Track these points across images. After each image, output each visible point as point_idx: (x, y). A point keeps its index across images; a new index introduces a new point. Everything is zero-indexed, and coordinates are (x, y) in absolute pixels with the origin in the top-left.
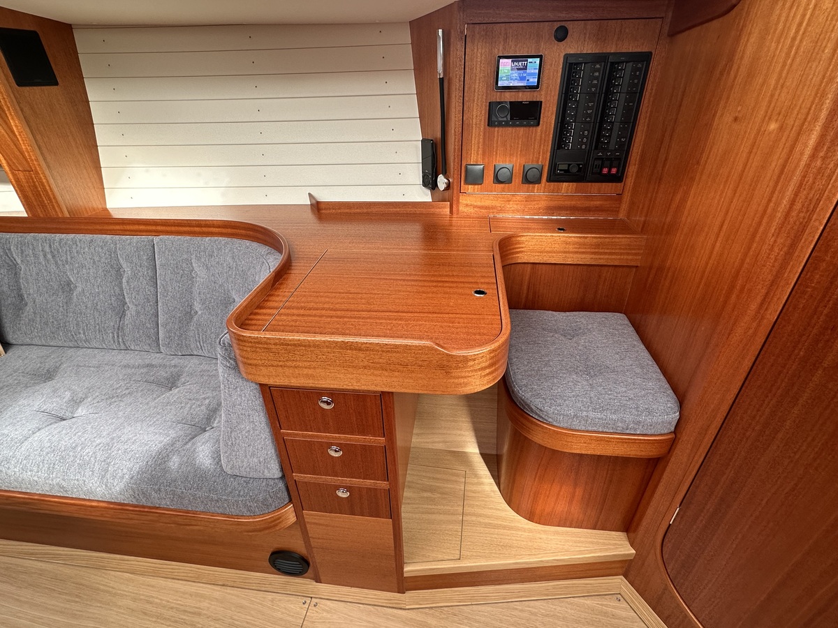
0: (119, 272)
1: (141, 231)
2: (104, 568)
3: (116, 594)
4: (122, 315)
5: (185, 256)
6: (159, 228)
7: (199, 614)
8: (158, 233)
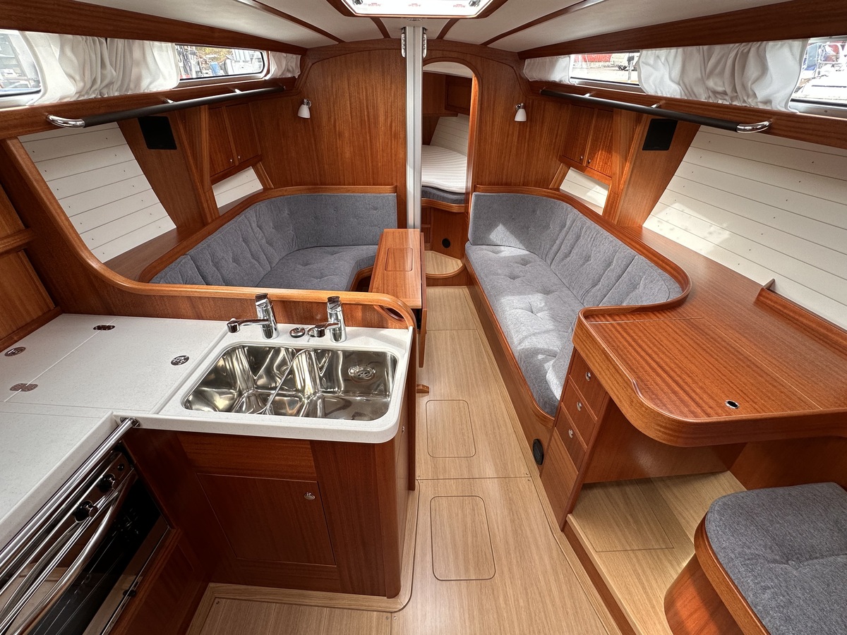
0: (609, 264)
1: (636, 248)
2: (497, 381)
3: (490, 393)
4: (594, 285)
5: (641, 274)
6: (645, 251)
7: (499, 429)
8: (642, 253)
